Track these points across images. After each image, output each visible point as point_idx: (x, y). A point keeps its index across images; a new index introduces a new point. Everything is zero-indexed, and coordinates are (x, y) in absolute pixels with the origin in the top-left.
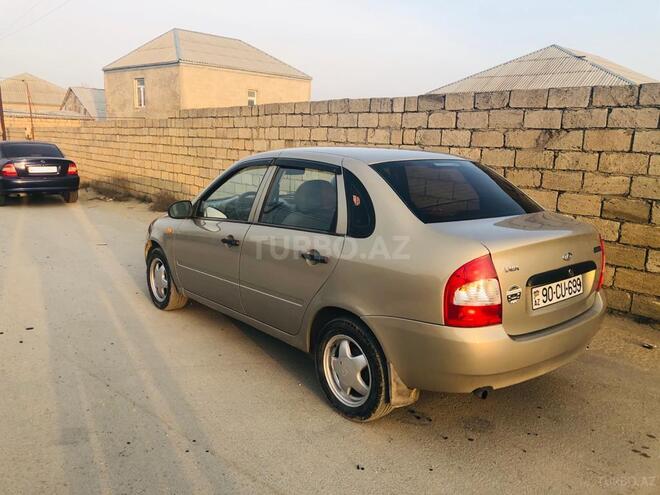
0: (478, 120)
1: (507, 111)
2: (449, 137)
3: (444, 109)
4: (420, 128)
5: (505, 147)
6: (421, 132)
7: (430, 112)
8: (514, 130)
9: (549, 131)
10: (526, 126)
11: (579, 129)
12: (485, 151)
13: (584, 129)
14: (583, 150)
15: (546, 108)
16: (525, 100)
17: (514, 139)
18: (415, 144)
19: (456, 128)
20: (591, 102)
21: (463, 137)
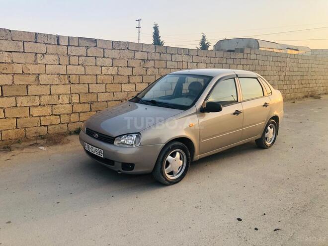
0: (115, 54)
1: (128, 51)
2: (100, 62)
3: (96, 46)
4: (81, 56)
5: (128, 67)
6: (83, 58)
7: (88, 48)
8: (131, 59)
9: (144, 60)
10: (136, 58)
11: (153, 60)
12: (120, 68)
13: (154, 60)
14: (154, 68)
15: (142, 51)
16: (134, 47)
17: (132, 63)
18: (79, 65)
19: (104, 57)
20: (155, 51)
21: (108, 62)
